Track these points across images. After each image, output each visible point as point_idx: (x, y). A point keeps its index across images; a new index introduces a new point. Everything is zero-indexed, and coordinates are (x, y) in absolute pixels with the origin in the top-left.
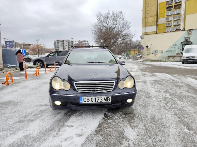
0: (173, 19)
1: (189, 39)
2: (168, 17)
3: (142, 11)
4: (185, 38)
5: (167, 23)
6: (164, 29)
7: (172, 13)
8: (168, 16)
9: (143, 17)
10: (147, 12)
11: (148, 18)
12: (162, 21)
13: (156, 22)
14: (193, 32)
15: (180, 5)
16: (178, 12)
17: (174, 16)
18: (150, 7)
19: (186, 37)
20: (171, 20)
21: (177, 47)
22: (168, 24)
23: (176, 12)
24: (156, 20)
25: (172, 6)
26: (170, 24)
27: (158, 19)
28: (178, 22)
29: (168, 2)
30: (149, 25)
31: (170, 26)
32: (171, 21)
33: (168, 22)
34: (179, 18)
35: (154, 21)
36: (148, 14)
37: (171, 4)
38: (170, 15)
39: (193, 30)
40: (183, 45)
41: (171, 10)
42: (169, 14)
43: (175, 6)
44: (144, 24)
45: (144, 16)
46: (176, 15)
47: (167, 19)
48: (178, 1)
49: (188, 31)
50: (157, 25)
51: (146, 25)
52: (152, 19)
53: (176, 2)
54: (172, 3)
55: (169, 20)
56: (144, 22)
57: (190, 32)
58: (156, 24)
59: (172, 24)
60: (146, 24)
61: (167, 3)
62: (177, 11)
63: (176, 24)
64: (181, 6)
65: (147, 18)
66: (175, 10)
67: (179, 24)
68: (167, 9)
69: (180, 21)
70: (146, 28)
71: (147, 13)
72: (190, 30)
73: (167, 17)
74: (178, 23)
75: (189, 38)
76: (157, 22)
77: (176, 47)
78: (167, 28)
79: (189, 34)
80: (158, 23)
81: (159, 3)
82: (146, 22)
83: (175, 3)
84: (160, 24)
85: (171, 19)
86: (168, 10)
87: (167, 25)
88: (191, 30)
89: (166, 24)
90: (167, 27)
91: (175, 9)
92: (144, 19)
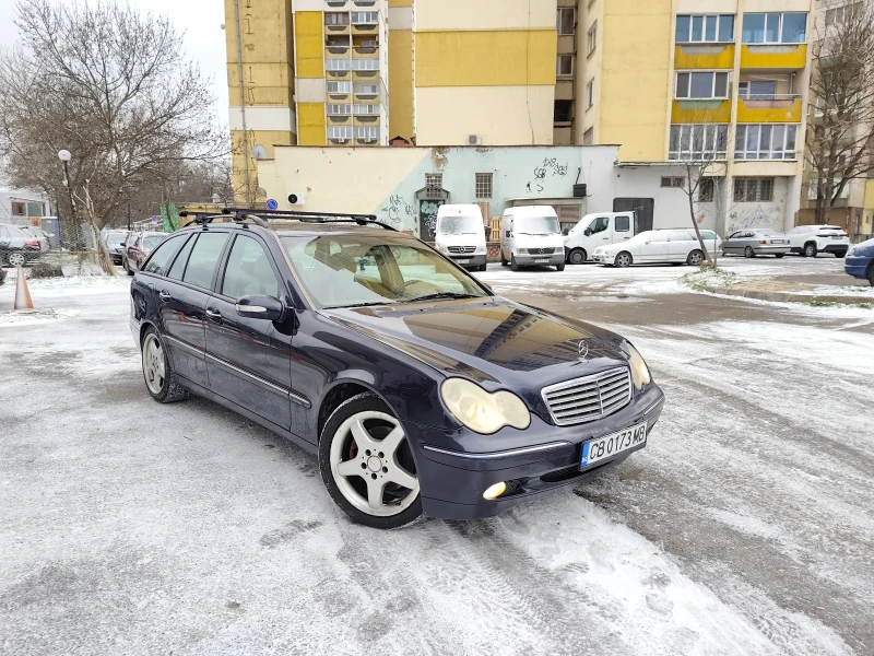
0: (354, 91)
1: (440, 181)
2: (334, 78)
3: (223, 27)
4: (428, 176)
5: (332, 101)
6: (323, 126)
7: (347, 65)
8: (332, 73)
9: (228, 58)
10: (248, 40)
11: (253, 66)
12: (311, 89)
13: (287, 89)
14: (450, 155)
15: (374, 37)
16: (369, 66)
17: (357, 78)
18: (257, 18)
19: (431, 172)
20: (345, 92)
21: (401, 208)
22: (336, 107)
23: (363, 65)
24: (286, 82)
25: (347, 37)
26: (342, 110)
27: (296, 80)
28: (370, 106)
29: (331, 17)
30: (257, 99)
31: (344, 119)
32: (344, 97)
33: (333, 97)
34: (374, 89)
35: (279, 84)
36: (251, 47)
37: (342, 28)
38: (342, 74)
39: (451, 149)
40: (422, 202)
41: (343, 51)
42: (335, 66)
43: (354, 37)
44: (238, 91)
45: (235, 56)
46: (363, 78)
47: (331, 86)
48: (365, 23)
49: (434, 153)
50: (293, 107)
51: (247, 99)
52: (269, 76)
53: (359, 23)
54: (343, 22)
55: (340, 92)
56: (236, 83)
57: (441, 157)
58: (287, 102)
59: (349, 110)
60: (246, 91)
61: (328, 19)
62: (364, 62)
63: (364, 112)
64: (378, 43)
65: (246, 67)
66: (356, 54)
67: (374, 113)
68: (328, 43)
69: (378, 105)
70: (248, 110)
71: (247, 46)
72: (441, 148)
73: (329, 76)
74: (370, 110)
75: (439, 177)
76: (292, 92)
77: (398, 206)
78: (331, 123)
79: (439, 162)
80: (296, 97)
81: (293, 12)
82: (246, 83)
83: (357, 27)
84: (307, 104)
85: (344, 87)
86: (333, 51)
87: (333, 114)
88: (444, 147)
89: (329, 106)
90: (334, 119)
91: (359, 50)
92: (235, 67)
